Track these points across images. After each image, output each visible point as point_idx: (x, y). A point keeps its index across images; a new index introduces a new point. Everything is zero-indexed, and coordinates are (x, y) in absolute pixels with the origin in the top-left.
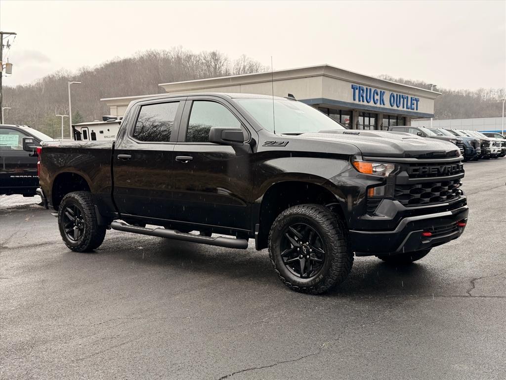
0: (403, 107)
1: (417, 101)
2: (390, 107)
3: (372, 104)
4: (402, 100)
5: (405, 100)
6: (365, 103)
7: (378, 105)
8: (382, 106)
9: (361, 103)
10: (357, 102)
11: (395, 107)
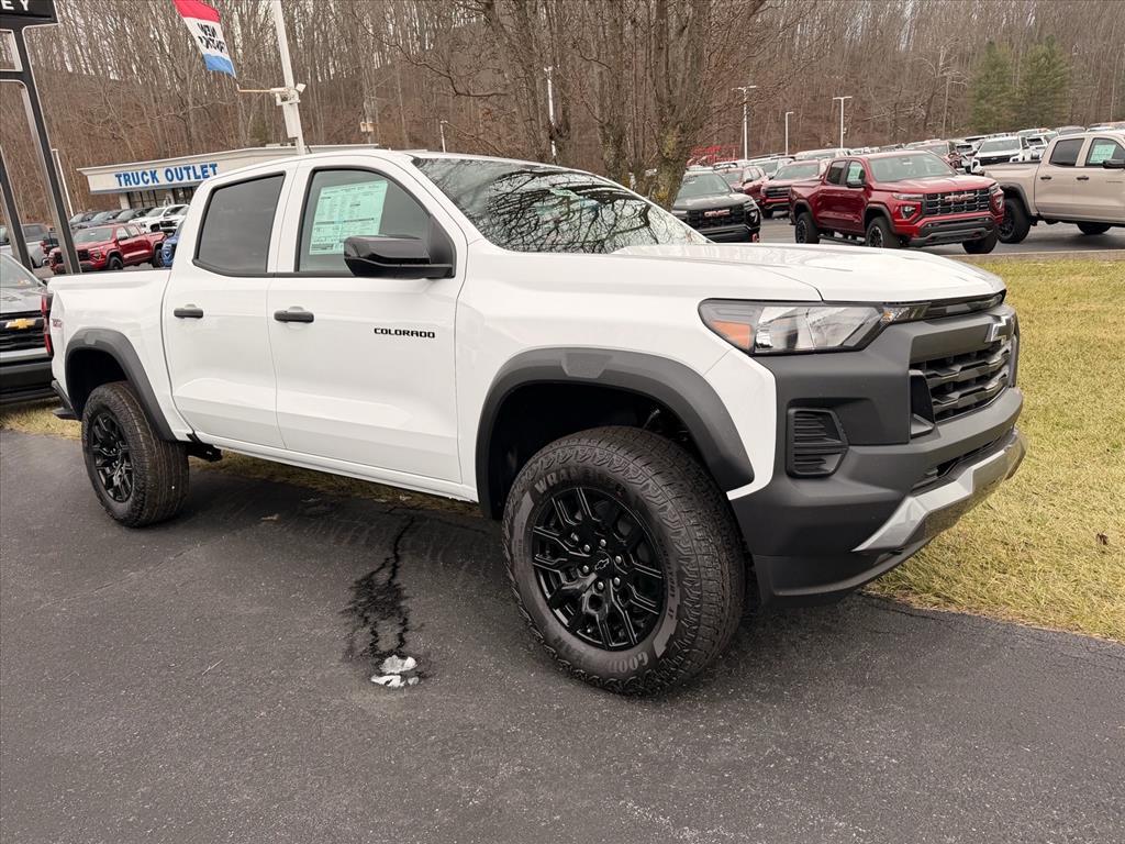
0: (189, 178)
1: (214, 166)
2: (168, 183)
3: (142, 184)
4: (185, 172)
5: (191, 171)
6: (134, 185)
7: (150, 184)
8: (156, 183)
9: (129, 186)
10: (124, 186)
11: (176, 181)
